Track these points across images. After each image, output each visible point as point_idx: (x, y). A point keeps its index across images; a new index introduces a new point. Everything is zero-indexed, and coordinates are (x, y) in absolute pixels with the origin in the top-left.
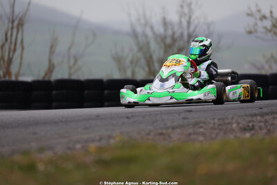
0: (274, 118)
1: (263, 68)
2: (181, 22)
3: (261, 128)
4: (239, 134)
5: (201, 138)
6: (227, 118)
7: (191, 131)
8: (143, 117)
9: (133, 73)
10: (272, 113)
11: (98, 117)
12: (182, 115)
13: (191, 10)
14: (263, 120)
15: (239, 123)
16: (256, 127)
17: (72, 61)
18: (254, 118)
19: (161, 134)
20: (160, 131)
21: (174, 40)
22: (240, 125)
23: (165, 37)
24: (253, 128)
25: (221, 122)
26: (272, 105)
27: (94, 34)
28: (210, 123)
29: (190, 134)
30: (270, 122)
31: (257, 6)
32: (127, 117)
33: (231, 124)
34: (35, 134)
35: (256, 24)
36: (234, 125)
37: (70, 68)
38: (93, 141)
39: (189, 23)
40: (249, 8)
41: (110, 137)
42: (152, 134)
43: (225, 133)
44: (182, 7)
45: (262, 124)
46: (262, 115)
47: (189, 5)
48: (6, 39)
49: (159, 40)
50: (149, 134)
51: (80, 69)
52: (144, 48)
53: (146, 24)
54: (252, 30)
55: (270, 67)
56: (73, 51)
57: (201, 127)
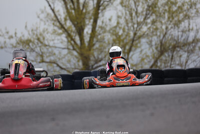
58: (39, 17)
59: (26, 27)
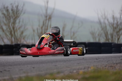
2: (120, 17)
8: (103, 59)
9: (99, 40)
11: (83, 59)
12: (121, 58)
17: (72, 34)
20: (110, 65)
23: (114, 24)
27: (82, 23)
32: (96, 59)
34: (56, 66)
37: (71, 37)
38: (81, 69)
41: (89, 68)
42: (107, 66)
48: (44, 25)
49: (111, 25)
50: (106, 66)
51: (76, 38)
52: (104, 29)
53: (105, 18)
56: (73, 30)
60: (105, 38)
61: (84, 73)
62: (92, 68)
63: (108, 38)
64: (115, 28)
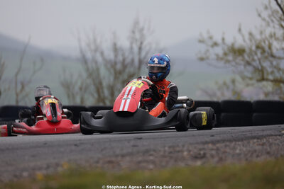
0: (226, 146)
1: (215, 95)
2: (131, 48)
3: (212, 156)
4: (190, 163)
5: (151, 166)
6: (178, 146)
7: (140, 159)
8: (92, 145)
9: (82, 100)
10: (224, 141)
11: (45, 144)
12: (132, 143)
13: (142, 36)
14: (214, 147)
15: (190, 151)
16: (208, 155)
17: (19, 87)
18: (206, 146)
19: (110, 162)
20: (108, 159)
21: (124, 66)
22: (191, 153)
23: (116, 63)
24: (204, 156)
25: (171, 150)
26: (224, 133)
27: (42, 60)
28: (160, 151)
29: (140, 162)
30: (222, 150)
31: (208, 32)
32: (76, 145)
33: (182, 151)
35: (208, 51)
36: (185, 153)
37: (17, 95)
38: (40, 169)
39: (140, 49)
40: (201, 35)
41: (57, 165)
42: (101, 162)
43: (176, 161)
44: (133, 32)
45: (214, 152)
46: (213, 143)
47: (142, 30)
49: (109, 66)
50: (97, 162)
51: (27, 95)
52: (93, 74)
53: (96, 50)
54: (204, 56)
55: (223, 94)
56: (20, 77)
57: (151, 155)
58: (259, 15)
59: (240, 30)
60: (96, 95)
61: (47, 177)
62: (65, 167)
63: (102, 95)
64: (120, 73)
